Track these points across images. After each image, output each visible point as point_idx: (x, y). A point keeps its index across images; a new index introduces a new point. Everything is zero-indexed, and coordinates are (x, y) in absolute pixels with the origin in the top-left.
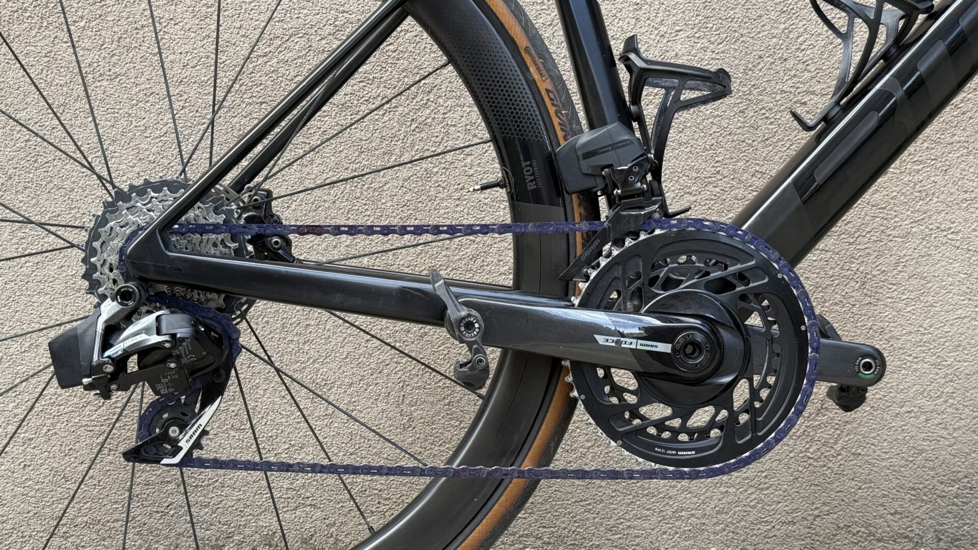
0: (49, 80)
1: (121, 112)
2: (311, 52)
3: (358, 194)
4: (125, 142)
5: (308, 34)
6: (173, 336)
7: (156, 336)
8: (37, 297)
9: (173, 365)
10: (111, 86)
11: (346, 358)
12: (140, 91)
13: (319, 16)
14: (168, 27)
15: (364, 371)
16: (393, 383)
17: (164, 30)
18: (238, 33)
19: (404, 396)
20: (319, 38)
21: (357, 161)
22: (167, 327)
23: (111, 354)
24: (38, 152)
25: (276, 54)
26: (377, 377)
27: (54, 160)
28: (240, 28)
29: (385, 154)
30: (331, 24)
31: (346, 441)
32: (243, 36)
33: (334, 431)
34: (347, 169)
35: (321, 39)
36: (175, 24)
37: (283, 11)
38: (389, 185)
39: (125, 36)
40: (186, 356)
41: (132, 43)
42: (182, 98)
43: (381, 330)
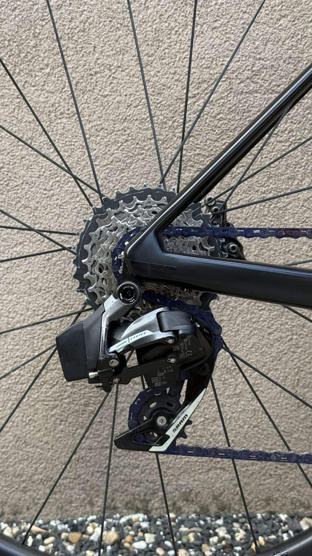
0: (20, 118)
1: (76, 144)
2: (232, 93)
3: (266, 213)
4: (79, 169)
5: (230, 78)
6: (176, 332)
7: (160, 332)
8: (7, 295)
9: (173, 360)
10: (69, 123)
11: (252, 347)
12: (92, 127)
13: (239, 63)
14: (117, 73)
15: (267, 359)
16: (290, 369)
17: (113, 76)
18: (173, 78)
19: (298, 379)
20: (238, 82)
21: (266, 185)
22: (169, 324)
23: (116, 349)
24: (10, 177)
25: (203, 95)
26: (277, 364)
27: (22, 184)
28: (174, 74)
29: (289, 178)
30: (249, 70)
31: (250, 416)
32: (177, 80)
33: (240, 408)
34: (257, 191)
35: (240, 83)
36: (122, 71)
37: (211, 59)
38: (292, 205)
39: (81, 81)
40: (185, 351)
41: (86, 87)
42: (126, 133)
43: (281, 325)
